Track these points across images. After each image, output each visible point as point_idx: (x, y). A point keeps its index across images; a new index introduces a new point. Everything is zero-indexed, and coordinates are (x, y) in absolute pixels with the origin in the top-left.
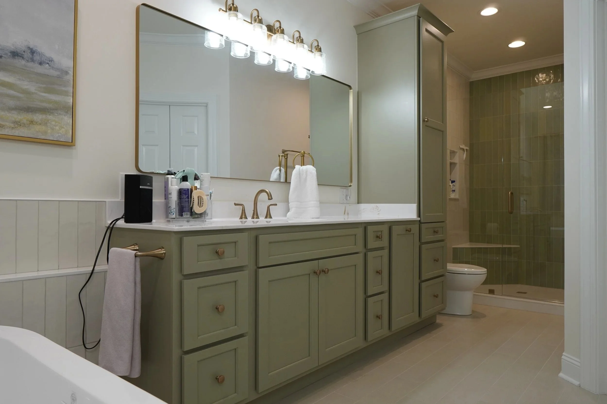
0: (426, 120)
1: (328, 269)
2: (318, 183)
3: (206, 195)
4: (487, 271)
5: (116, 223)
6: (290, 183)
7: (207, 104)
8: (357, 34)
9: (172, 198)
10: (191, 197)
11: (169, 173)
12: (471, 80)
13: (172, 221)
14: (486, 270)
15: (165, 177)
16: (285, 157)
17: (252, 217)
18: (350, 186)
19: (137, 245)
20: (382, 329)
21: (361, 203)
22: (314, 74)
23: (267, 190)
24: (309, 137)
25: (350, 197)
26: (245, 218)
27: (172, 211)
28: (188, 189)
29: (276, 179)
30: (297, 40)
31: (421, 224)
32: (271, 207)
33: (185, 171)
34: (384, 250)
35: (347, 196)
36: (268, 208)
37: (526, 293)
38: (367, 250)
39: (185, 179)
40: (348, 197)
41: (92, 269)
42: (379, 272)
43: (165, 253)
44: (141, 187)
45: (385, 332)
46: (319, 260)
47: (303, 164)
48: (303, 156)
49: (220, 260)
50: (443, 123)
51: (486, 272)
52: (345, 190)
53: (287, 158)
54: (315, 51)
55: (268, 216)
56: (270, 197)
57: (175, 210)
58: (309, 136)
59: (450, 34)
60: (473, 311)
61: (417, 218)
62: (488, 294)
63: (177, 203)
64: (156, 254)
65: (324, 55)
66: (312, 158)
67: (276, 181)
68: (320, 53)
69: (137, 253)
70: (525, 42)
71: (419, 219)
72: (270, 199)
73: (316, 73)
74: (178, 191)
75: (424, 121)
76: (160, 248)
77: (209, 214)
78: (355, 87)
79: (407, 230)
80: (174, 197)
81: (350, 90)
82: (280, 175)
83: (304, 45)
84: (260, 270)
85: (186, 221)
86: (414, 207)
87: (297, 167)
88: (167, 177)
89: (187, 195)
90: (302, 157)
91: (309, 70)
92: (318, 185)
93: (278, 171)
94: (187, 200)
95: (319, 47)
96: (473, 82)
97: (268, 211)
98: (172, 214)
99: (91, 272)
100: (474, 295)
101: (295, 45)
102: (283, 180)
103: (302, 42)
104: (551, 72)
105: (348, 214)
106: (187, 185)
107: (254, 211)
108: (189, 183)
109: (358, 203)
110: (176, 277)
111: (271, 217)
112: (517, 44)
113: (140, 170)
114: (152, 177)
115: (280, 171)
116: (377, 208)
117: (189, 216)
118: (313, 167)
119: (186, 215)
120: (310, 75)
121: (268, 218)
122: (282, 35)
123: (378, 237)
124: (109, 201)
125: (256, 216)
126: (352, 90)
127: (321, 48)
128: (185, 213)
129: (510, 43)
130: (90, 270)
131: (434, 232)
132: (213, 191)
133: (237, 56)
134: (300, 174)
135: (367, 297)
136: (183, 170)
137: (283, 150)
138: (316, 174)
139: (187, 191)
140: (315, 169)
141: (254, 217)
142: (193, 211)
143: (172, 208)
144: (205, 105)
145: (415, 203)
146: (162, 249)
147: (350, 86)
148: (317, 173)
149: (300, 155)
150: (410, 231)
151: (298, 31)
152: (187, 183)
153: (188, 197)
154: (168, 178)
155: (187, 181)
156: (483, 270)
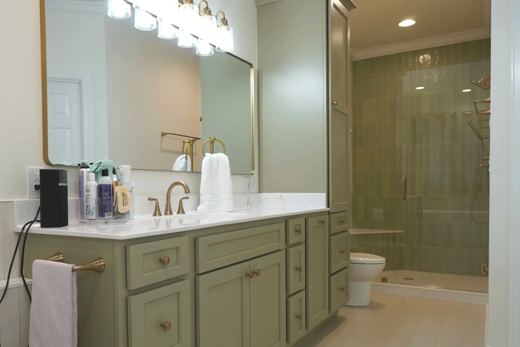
0: (335, 103)
1: (259, 270)
2: (231, 172)
3: (129, 191)
4: (386, 260)
5: (31, 228)
6: (201, 172)
7: (81, 81)
8: (257, 7)
9: (90, 195)
10: (113, 194)
11: (84, 166)
12: (354, 60)
13: (89, 223)
14: (384, 259)
15: (79, 171)
16: (190, 143)
17: (165, 212)
18: (252, 174)
19: (61, 254)
20: (300, 328)
21: (263, 192)
22: (220, 50)
23: (183, 183)
24: (201, 120)
25: (253, 187)
26: (159, 215)
27: (91, 211)
28: (110, 185)
29: (182, 169)
30: (205, 12)
31: (330, 214)
32: (183, 200)
33: (102, 164)
34: (301, 244)
35: (249, 185)
36: (181, 201)
37: (412, 279)
38: (288, 246)
39: (105, 173)
40: (251, 186)
41: (5, 285)
42: (299, 269)
43: (104, 265)
44: (60, 184)
45: (303, 333)
46: (250, 261)
47: (212, 152)
48: (213, 142)
49: (163, 270)
50: (347, 106)
51: (385, 262)
52: (247, 179)
53: (192, 145)
54: (221, 25)
55: (181, 211)
56: (187, 191)
57: (95, 210)
58: (201, 118)
59: (353, 10)
60: (371, 302)
61: (326, 208)
62: (381, 283)
63: (97, 201)
64: (95, 266)
65: (231, 30)
66: (224, 146)
67: (182, 171)
68: (226, 27)
69: (74, 267)
70: (415, 21)
71: (329, 209)
72: (188, 192)
73: (222, 49)
74: (97, 187)
75: (333, 104)
76: (97, 260)
77: (132, 213)
78: (256, 65)
79: (321, 222)
80: (93, 195)
81: (251, 68)
82: (186, 163)
83: (212, 17)
84: (200, 277)
85: (104, 223)
86: (323, 196)
87: (208, 155)
88: (81, 170)
89: (108, 192)
90: (211, 144)
91: (215, 46)
92: (231, 174)
93: (184, 159)
94: (109, 198)
95: (225, 20)
96: (356, 61)
97: (181, 205)
98: (91, 214)
99: (4, 288)
100: (372, 284)
101: (203, 17)
102: (189, 169)
103: (210, 13)
104: (436, 53)
105: (251, 204)
106: (107, 180)
107: (167, 206)
108: (110, 177)
109: (259, 192)
110: (121, 293)
111: (183, 212)
112: (407, 23)
113: (50, 162)
114: (66, 171)
115: (186, 159)
116: (282, 198)
117: (111, 217)
118: (224, 155)
119: (109, 216)
120: (214, 51)
121: (180, 213)
122: (192, 5)
123: (298, 231)
124: (17, 201)
125: (170, 211)
126: (253, 69)
127: (227, 22)
128: (108, 213)
129: (400, 22)
130: (3, 286)
131: (341, 222)
132: (134, 186)
133: (141, 28)
134: (211, 162)
135: (288, 296)
136: (99, 161)
137: (162, 133)
138: (229, 163)
139: (109, 187)
140: (227, 157)
141: (167, 213)
142: (115, 210)
143: (91, 208)
144: (78, 81)
145: (324, 193)
146: (100, 260)
147: (252, 64)
148: (229, 161)
149: (209, 142)
150: (323, 223)
151: (206, 1)
152: (108, 177)
153: (110, 195)
154: (83, 172)
155: (107, 175)
156: (382, 260)
